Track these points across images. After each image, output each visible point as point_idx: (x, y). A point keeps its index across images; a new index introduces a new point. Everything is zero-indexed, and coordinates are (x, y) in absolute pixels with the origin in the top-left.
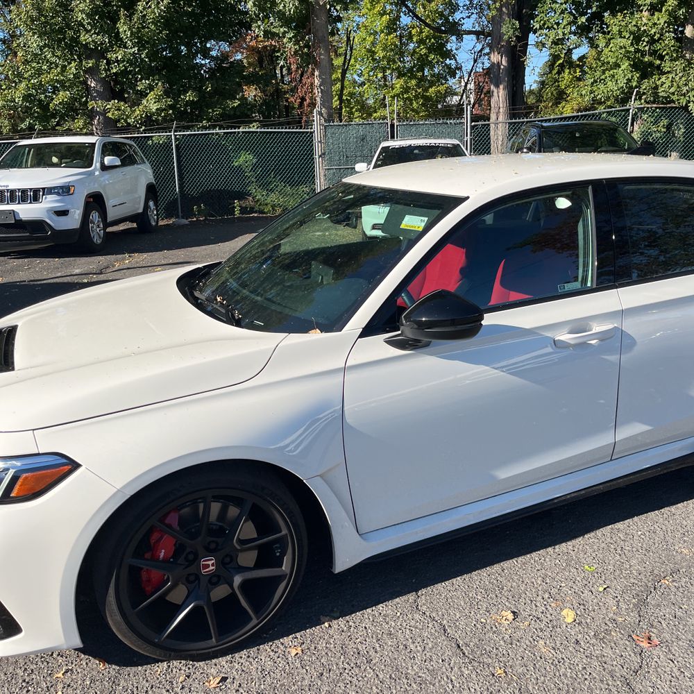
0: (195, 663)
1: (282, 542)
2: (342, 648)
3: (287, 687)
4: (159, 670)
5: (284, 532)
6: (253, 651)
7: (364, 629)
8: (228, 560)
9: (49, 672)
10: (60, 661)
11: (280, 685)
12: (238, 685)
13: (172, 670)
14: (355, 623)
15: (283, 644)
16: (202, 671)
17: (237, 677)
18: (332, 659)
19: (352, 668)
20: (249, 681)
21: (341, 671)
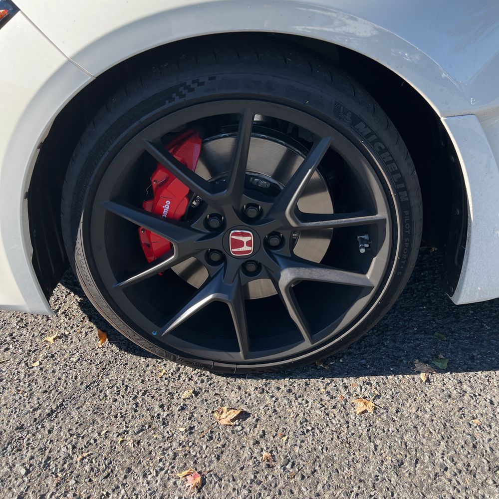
0: (213, 375)
1: (373, 231)
2: (445, 425)
3: (336, 466)
4: (164, 371)
5: (382, 213)
6: (299, 384)
7: (488, 403)
8: (275, 241)
9: (43, 332)
10: (62, 321)
11: (326, 458)
12: (261, 433)
13: (179, 377)
14: (472, 388)
15: (346, 387)
16: (217, 392)
17: (263, 418)
18: (424, 441)
19: (460, 472)
20: (279, 432)
21: (438, 470)
